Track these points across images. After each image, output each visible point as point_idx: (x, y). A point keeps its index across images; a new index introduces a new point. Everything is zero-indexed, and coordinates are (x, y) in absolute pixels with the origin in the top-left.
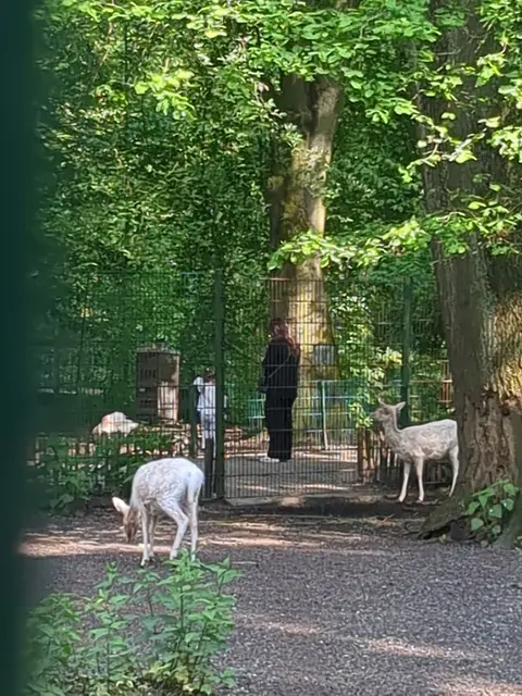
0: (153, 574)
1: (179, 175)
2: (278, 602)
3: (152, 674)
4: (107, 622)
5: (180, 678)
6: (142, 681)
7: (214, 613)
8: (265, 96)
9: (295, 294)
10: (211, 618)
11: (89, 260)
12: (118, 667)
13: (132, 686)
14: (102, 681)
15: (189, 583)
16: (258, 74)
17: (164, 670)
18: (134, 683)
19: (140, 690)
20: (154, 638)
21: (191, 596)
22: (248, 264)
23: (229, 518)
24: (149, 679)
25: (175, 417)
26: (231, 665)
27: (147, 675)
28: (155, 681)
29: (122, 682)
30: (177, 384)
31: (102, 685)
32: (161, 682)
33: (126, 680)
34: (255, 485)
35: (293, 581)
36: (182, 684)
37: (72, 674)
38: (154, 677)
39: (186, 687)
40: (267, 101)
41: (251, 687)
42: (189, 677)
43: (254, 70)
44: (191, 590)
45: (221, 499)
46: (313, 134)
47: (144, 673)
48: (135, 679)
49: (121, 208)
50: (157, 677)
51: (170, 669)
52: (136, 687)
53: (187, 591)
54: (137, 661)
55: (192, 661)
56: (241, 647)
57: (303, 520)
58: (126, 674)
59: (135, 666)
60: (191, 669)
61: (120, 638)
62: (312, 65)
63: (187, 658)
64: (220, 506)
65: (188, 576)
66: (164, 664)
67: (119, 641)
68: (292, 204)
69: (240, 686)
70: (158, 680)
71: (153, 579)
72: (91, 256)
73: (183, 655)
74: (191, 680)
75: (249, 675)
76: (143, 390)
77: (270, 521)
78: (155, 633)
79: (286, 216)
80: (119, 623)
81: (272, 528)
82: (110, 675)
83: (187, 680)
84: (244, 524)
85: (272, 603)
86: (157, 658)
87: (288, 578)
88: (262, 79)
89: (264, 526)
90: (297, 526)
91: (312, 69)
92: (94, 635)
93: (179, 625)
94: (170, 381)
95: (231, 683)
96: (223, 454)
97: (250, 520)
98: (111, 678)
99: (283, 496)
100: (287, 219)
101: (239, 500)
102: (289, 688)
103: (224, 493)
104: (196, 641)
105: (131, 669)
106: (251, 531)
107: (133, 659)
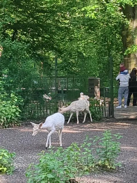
0: (98, 137)
1: (98, 33)
2: (130, 144)
3: (99, 164)
4: (87, 150)
5: (106, 164)
6: (96, 165)
7: (114, 147)
8: (120, 11)
9: (130, 62)
10: (114, 148)
11: (75, 56)
12: (90, 162)
13: (94, 167)
14: (86, 166)
15: (108, 139)
16: (119, 5)
17: (102, 162)
18: (94, 166)
19: (96, 168)
20: (99, 154)
21: (108, 143)
22: (117, 55)
23: (116, 122)
24: (98, 165)
25: (99, 96)
26: (119, 161)
27: (97, 164)
28: (100, 165)
29: (91, 166)
30: (99, 87)
31: (86, 167)
32: (101, 166)
33: (92, 165)
34: (122, 113)
35: (134, 138)
36: (107, 166)
37: (78, 164)
38: (99, 165)
39: (108, 167)
40: (121, 12)
41: (125, 166)
42: (109, 164)
43: (118, 4)
44: (109, 141)
45: (113, 117)
46: (134, 20)
47: (97, 163)
48: (94, 165)
49: (83, 42)
50: (100, 164)
51: (104, 162)
52: (95, 167)
53: (108, 141)
54: (95, 160)
55: (109, 160)
56: (122, 156)
57: (135, 122)
58: (92, 164)
59: (94, 161)
60: (109, 162)
61: (90, 154)
62: (134, 2)
63: (108, 159)
64: (113, 119)
65: (108, 137)
66: (102, 161)
67: (90, 155)
68: (129, 38)
69: (122, 166)
70: (101, 165)
71: (99, 138)
72: (76, 54)
73: (107, 158)
74: (109, 165)
75: (124, 163)
76: (90, 89)
77: (127, 123)
78: (99, 153)
79: (127, 41)
80: (90, 150)
81: (127, 124)
82: (88, 164)
83: (108, 165)
84: (120, 123)
85: (129, 144)
86: (100, 160)
87: (133, 138)
88: (120, 6)
89: (125, 124)
90: (134, 124)
91: (134, 3)
92: (83, 154)
93: (106, 151)
94: (98, 86)
95: (120, 166)
96: (113, 105)
97: (121, 122)
98: (88, 165)
99: (130, 116)
100: (128, 42)
101: (118, 117)
102: (135, 167)
103: (114, 115)
104: (110, 155)
105: (93, 162)
106: (122, 125)
107: (94, 160)
